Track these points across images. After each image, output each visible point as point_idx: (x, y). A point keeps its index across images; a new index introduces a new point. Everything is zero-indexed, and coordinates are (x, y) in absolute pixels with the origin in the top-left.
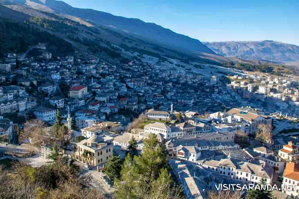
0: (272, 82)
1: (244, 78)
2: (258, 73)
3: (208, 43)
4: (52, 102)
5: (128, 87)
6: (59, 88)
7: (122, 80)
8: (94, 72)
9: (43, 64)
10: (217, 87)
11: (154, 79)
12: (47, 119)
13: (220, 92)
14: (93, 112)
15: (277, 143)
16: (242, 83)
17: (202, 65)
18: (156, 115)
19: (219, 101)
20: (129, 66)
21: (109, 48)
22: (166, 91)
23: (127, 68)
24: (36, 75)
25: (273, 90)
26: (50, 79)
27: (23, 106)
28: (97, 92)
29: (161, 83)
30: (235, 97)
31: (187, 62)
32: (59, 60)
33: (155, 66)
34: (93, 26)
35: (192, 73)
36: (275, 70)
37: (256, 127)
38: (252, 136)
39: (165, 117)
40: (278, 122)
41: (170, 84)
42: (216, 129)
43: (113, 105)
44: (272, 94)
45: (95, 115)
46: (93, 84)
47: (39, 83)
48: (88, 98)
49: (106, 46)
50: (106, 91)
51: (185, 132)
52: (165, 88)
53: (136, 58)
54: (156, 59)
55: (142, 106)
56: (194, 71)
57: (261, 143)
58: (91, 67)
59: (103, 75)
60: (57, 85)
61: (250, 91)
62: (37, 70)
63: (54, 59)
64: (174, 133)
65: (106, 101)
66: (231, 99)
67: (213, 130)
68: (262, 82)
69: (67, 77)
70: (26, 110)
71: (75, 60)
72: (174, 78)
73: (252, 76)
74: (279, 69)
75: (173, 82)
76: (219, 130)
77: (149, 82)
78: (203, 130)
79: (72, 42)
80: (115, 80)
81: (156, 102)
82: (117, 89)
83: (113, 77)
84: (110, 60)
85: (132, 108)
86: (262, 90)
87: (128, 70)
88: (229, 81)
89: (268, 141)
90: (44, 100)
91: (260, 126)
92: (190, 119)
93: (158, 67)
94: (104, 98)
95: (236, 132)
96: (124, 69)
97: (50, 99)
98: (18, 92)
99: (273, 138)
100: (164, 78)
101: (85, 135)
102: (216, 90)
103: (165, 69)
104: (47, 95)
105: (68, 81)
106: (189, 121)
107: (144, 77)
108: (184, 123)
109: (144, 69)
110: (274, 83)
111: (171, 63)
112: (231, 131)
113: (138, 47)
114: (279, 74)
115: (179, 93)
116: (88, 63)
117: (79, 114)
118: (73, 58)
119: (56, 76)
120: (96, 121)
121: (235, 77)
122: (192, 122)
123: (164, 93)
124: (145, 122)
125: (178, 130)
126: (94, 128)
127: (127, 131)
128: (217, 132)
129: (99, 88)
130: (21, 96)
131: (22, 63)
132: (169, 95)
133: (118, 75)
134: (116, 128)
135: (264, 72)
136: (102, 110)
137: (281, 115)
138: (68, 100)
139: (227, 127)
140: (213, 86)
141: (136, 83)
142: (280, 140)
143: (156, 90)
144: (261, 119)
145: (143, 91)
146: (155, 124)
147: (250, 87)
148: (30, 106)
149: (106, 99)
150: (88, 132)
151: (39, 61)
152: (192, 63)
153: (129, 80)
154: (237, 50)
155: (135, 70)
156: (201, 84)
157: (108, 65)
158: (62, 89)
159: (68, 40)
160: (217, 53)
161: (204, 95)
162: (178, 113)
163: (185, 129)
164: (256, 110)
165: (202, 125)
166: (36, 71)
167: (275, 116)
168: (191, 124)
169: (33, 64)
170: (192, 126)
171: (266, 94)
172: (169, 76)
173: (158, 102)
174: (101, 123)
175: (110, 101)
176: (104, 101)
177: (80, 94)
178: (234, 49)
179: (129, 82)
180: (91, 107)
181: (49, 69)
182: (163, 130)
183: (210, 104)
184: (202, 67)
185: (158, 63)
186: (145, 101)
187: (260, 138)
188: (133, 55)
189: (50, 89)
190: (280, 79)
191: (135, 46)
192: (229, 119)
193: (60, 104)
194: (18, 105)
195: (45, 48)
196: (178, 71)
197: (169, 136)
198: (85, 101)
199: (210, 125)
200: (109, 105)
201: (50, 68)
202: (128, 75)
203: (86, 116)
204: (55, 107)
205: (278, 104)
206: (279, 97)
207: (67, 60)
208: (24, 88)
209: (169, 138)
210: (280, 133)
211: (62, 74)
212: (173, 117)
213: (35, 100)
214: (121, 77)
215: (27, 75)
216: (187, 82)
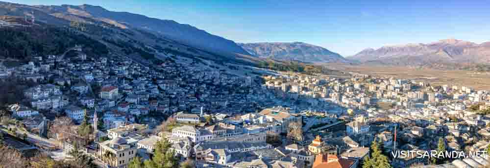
0: (303, 81)
1: (278, 78)
2: (291, 72)
3: (243, 44)
4: (82, 101)
5: (159, 88)
6: (91, 89)
7: (154, 81)
8: (126, 73)
9: (78, 65)
10: (252, 88)
11: (188, 81)
12: (76, 118)
13: (254, 93)
14: (122, 114)
15: (307, 138)
16: (276, 83)
17: (236, 65)
18: (185, 117)
19: (254, 102)
20: (163, 67)
21: (143, 49)
22: (199, 93)
23: (160, 69)
24: (71, 75)
25: (305, 89)
26: (83, 79)
27: (56, 104)
28: (128, 94)
29: (194, 85)
30: (269, 97)
31: (221, 63)
32: (93, 61)
33: (189, 68)
34: (127, 28)
35: (227, 74)
36: (306, 69)
37: (288, 125)
38: (284, 134)
39: (195, 120)
40: (308, 119)
41: (204, 86)
42: (248, 130)
43: (143, 107)
44: (304, 92)
45: (123, 117)
46: (125, 85)
47: (73, 83)
48: (118, 100)
49: (139, 48)
50: (137, 92)
51: (215, 135)
52: (198, 90)
53: (170, 60)
54: (191, 61)
55: (173, 109)
56: (229, 72)
57: (292, 141)
58: (124, 68)
59: (135, 76)
60: (89, 85)
61: (284, 90)
62: (72, 70)
63: (88, 60)
64: (203, 137)
65: (136, 102)
66: (266, 99)
67: (244, 132)
68: (294, 81)
69: (100, 78)
70: (59, 107)
71: (108, 61)
72: (208, 80)
73: (285, 76)
74: (309, 69)
75: (207, 84)
76: (250, 131)
77: (182, 83)
78: (234, 132)
79: (106, 44)
80: (147, 82)
81: (189, 104)
82: (148, 91)
83: (146, 79)
84: (144, 61)
85: (163, 111)
86: (294, 89)
87: (161, 71)
88: (264, 82)
89: (299, 138)
90: (75, 100)
91: (291, 125)
92: (221, 121)
93: (191, 68)
94: (134, 100)
95: (267, 132)
96: (157, 71)
97: (81, 99)
98: (53, 90)
99: (304, 134)
100: (198, 80)
101: (111, 136)
102: (251, 91)
103: (199, 70)
104: (78, 95)
105: (100, 81)
106: (220, 124)
107: (177, 79)
108: (214, 126)
109: (178, 71)
110: (305, 82)
111: (205, 64)
112: (262, 132)
113: (172, 48)
114: (309, 74)
115: (213, 94)
116: (121, 64)
117: (108, 115)
118: (106, 59)
119: (89, 77)
120: (123, 123)
121: (269, 77)
122: (222, 125)
123: (197, 95)
124: (174, 125)
125: (207, 133)
126: (121, 130)
127: (154, 134)
128: (248, 134)
129: (131, 89)
130: (55, 94)
131: (60, 64)
132: (202, 97)
133: (150, 76)
134: (143, 131)
135: (296, 71)
136: (132, 112)
137: (310, 112)
138: (99, 100)
139: (259, 127)
140: (248, 87)
141: (168, 85)
142: (310, 136)
143: (189, 92)
144: (292, 117)
145: (175, 93)
146: (182, 127)
147: (283, 87)
148: (62, 104)
149: (136, 100)
150: (114, 133)
151: (75, 62)
152: (226, 64)
153: (161, 81)
154: (271, 50)
155: (168, 71)
156: (236, 86)
157: (141, 66)
158: (94, 90)
159: (102, 42)
160: (251, 53)
161: (238, 96)
162: (209, 115)
163: (215, 131)
164: (287, 109)
165: (232, 127)
166: (71, 72)
167: (305, 113)
168: (222, 126)
169: (69, 65)
170: (223, 128)
171: (299, 93)
172: (203, 78)
173: (190, 105)
174: (128, 125)
175: (141, 103)
176: (134, 103)
177: (110, 94)
178: (268, 50)
179: (161, 83)
180: (120, 109)
181: (83, 70)
182: (192, 133)
183: (245, 105)
184: (237, 68)
185: (192, 65)
186: (177, 104)
187: (291, 136)
188: (166, 57)
189: (82, 89)
190: (310, 78)
191: (169, 47)
192: (261, 119)
193: (91, 104)
194: (52, 103)
195: (81, 50)
196: (213, 73)
197: (198, 139)
198: (116, 102)
199: (241, 127)
200: (139, 107)
201: (84, 68)
202: (161, 77)
203: (115, 116)
204: (86, 107)
205: (310, 101)
206: (310, 95)
207: (100, 61)
208: (59, 87)
209: (199, 141)
210: (310, 128)
211: (95, 74)
212: (203, 120)
213: (68, 99)
214: (153, 79)
215: (63, 75)
216: (221, 83)
